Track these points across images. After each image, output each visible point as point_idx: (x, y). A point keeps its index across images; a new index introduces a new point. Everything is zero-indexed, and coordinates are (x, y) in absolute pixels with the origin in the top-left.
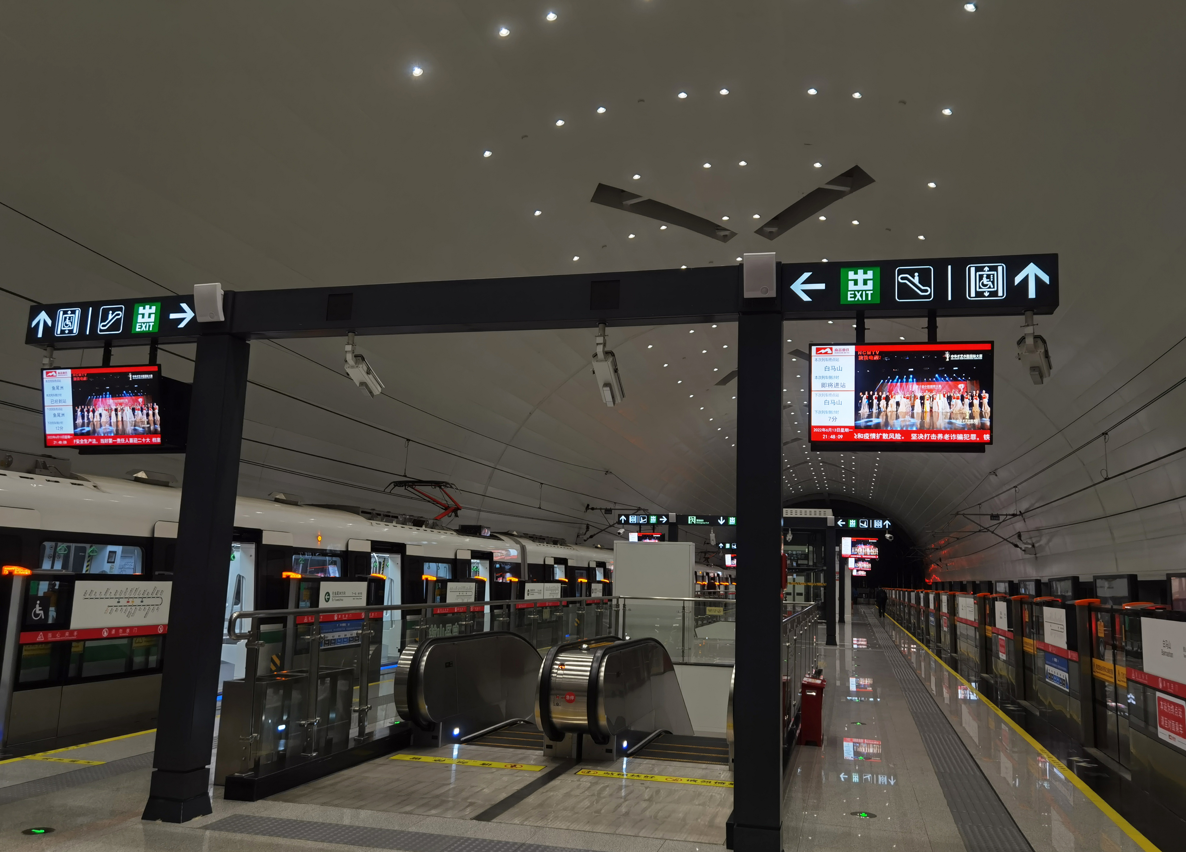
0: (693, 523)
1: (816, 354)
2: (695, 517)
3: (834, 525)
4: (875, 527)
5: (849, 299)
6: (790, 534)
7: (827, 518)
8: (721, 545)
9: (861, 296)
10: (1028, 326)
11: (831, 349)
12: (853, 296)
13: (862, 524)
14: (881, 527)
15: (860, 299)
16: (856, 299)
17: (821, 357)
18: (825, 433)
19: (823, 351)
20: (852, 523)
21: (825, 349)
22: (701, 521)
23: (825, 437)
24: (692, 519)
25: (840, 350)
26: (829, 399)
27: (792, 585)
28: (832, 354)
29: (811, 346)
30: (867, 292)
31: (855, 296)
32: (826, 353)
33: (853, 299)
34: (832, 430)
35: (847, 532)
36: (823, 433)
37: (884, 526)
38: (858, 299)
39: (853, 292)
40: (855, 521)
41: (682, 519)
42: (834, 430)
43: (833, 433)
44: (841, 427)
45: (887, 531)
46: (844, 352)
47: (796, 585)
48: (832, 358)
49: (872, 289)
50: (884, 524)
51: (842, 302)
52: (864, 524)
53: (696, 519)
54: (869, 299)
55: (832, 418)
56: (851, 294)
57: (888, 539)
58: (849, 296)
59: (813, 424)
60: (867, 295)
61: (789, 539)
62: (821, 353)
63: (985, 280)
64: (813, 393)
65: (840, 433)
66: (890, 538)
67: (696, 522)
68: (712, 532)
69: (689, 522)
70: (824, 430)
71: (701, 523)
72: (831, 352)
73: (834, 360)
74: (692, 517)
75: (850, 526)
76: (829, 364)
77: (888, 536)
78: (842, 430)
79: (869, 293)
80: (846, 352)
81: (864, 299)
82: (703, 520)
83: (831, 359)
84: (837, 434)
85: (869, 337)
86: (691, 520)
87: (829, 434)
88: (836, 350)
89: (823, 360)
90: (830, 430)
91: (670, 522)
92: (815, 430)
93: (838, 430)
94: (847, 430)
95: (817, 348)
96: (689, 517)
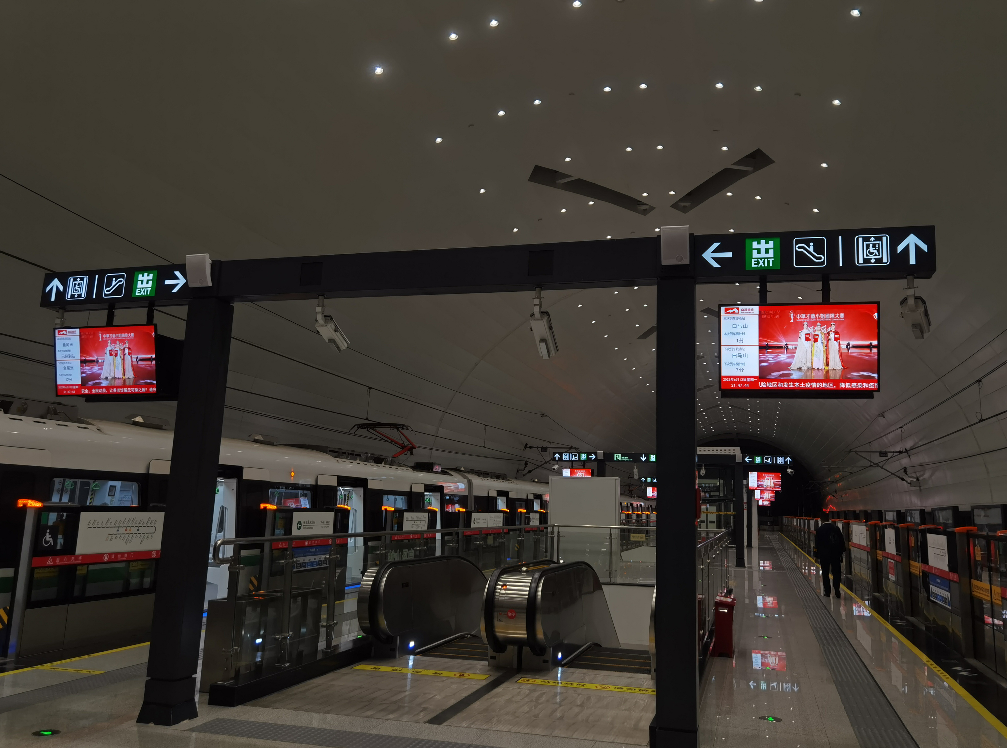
0: (618, 459)
1: (725, 313)
2: (620, 455)
3: (742, 462)
4: (778, 462)
5: (753, 266)
6: (703, 469)
7: (735, 455)
8: (643, 479)
9: (764, 263)
10: (910, 288)
11: (738, 309)
12: (756, 263)
13: (767, 461)
14: (783, 463)
15: (763, 266)
16: (759, 266)
17: (729, 316)
18: (734, 382)
19: (731, 311)
20: (758, 460)
21: (732, 309)
22: (625, 458)
23: (733, 385)
24: (618, 456)
25: (746, 310)
26: (736, 352)
27: (705, 514)
28: (738, 313)
29: (720, 306)
30: (769, 259)
31: (758, 263)
32: (734, 312)
33: (757, 266)
34: (739, 380)
35: (754, 467)
36: (731, 382)
37: (786, 462)
38: (761, 265)
39: (757, 260)
40: (760, 458)
41: (609, 457)
42: (741, 380)
43: (740, 382)
44: (747, 377)
45: (789, 467)
46: (749, 312)
47: (709, 515)
48: (739, 316)
49: (773, 257)
50: (786, 460)
51: (747, 268)
52: (768, 460)
53: (621, 457)
54: (771, 265)
55: (739, 369)
56: (755, 261)
57: (789, 473)
58: (753, 263)
59: (723, 374)
60: (768, 262)
61: (703, 474)
62: (729, 313)
63: (871, 249)
64: (722, 348)
65: (747, 383)
66: (791, 472)
67: (621, 459)
68: (635, 468)
69: (615, 459)
70: (732, 379)
71: (626, 460)
72: (738, 312)
73: (740, 318)
74: (617, 454)
75: (756, 462)
76: (737, 322)
77: (789, 471)
78: (748, 380)
79: (771, 260)
80: (751, 311)
81: (766, 265)
82: (627, 458)
83: (738, 318)
84: (744, 383)
85: (771, 298)
86: (617, 458)
87: (737, 383)
88: (742, 310)
89: (731, 318)
90: (738, 379)
91: (598, 458)
92: (725, 380)
93: (744, 380)
94: (752, 380)
95: (725, 308)
96: (615, 455)
